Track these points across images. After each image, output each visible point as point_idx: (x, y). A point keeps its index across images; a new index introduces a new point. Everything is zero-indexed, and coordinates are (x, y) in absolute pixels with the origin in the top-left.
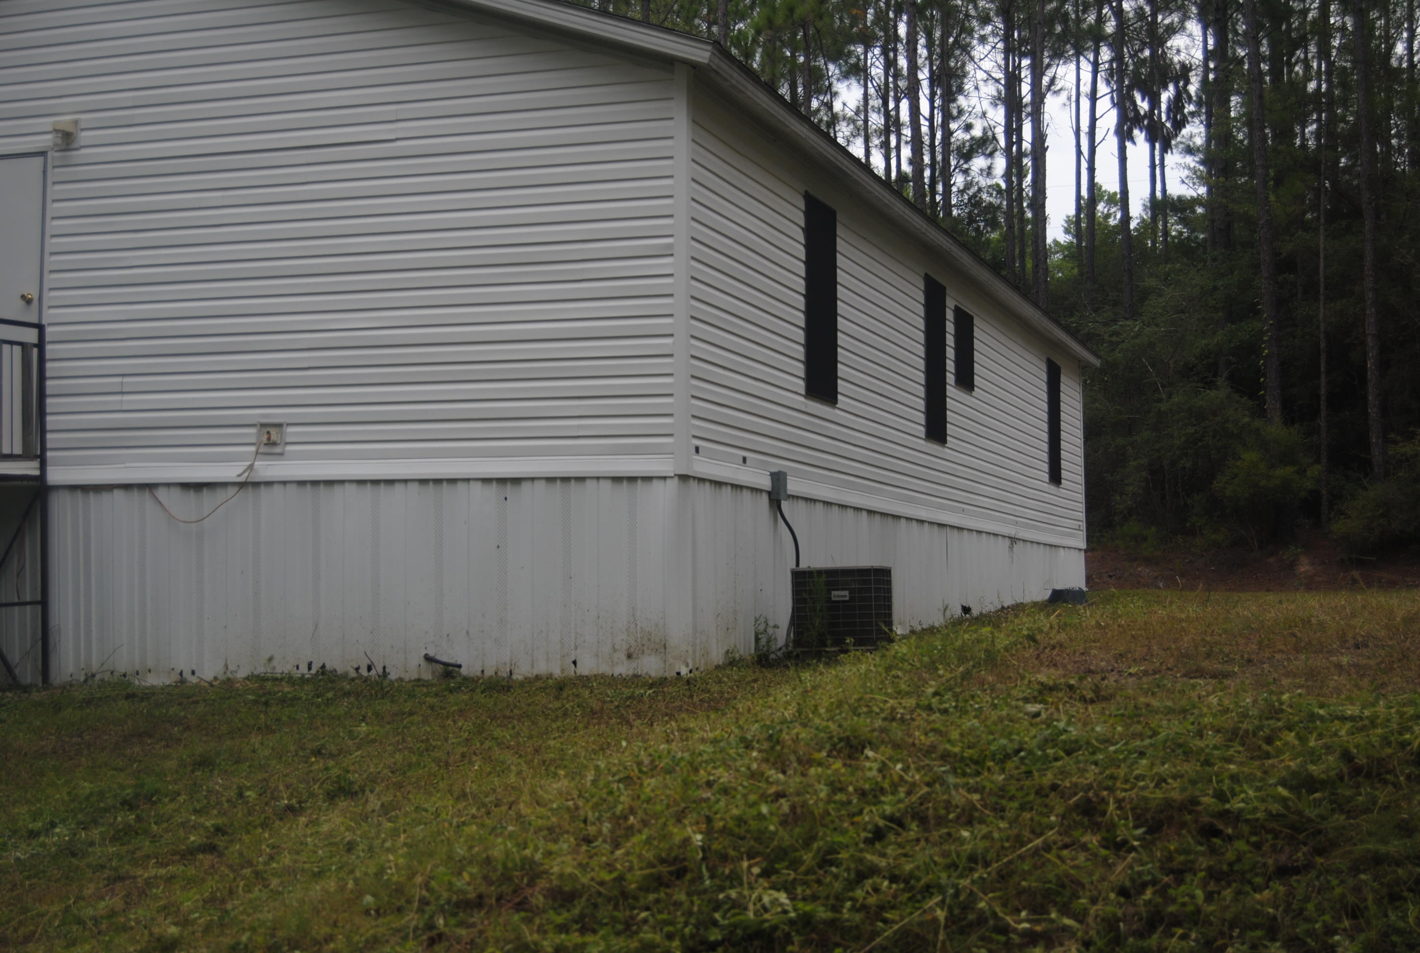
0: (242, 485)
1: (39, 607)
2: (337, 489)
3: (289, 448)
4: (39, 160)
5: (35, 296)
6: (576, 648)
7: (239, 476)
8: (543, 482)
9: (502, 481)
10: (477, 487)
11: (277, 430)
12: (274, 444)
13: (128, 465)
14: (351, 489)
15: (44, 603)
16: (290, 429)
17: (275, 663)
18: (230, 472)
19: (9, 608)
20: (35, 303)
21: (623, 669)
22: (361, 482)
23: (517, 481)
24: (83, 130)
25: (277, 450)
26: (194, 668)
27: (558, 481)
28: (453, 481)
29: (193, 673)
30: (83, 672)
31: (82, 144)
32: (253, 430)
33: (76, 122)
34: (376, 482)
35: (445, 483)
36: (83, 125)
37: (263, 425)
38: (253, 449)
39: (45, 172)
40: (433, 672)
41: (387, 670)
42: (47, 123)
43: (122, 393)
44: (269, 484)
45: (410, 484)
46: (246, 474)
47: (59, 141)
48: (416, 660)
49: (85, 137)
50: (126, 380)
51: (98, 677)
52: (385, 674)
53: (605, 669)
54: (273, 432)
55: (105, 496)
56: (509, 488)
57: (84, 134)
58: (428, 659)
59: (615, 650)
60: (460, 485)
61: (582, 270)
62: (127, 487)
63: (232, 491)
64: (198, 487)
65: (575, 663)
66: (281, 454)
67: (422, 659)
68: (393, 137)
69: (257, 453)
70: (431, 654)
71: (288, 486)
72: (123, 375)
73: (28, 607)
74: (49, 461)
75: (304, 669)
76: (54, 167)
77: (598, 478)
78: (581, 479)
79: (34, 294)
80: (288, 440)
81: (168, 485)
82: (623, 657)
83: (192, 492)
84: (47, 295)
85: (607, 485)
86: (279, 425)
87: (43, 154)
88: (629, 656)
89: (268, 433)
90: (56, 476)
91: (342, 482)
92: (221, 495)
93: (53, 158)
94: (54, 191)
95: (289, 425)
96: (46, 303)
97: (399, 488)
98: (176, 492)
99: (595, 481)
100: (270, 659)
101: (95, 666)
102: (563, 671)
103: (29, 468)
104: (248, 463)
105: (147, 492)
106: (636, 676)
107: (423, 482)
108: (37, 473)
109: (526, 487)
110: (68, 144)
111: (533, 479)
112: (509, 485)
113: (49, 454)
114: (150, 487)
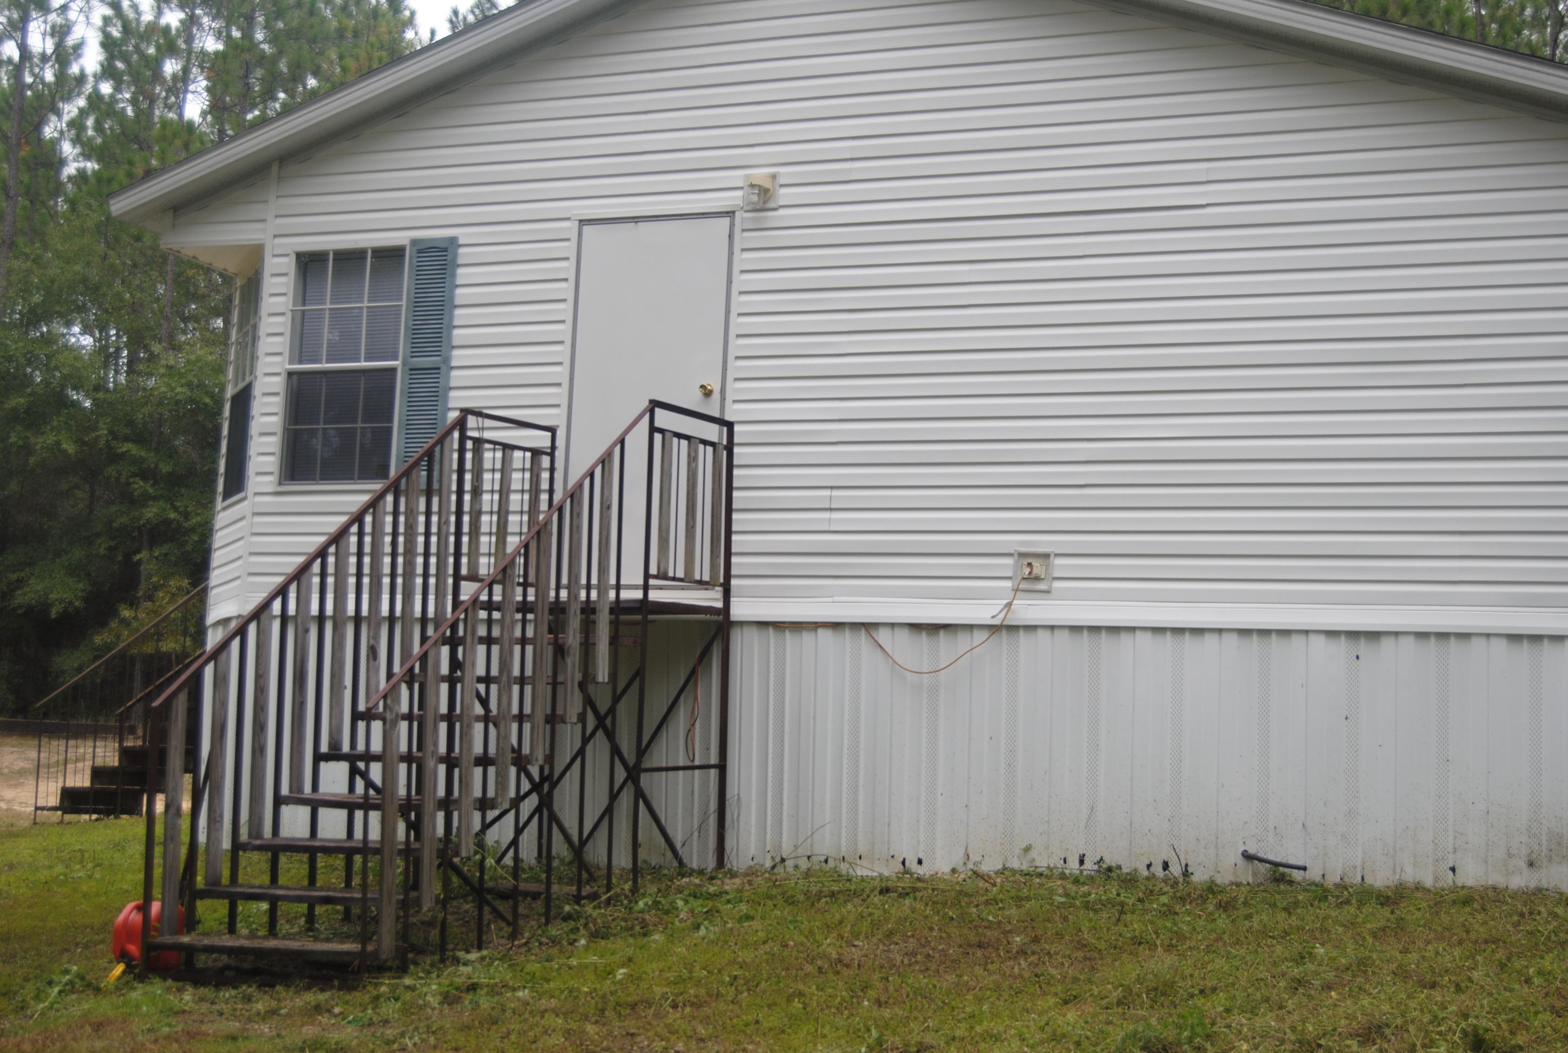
0: (994, 629)
1: (713, 773)
2: (1125, 638)
3: (1057, 584)
4: (727, 221)
5: (716, 388)
6: (1455, 851)
7: (993, 617)
8: (1411, 639)
9: (1353, 635)
10: (1318, 642)
11: (1041, 560)
12: (1037, 579)
13: (836, 599)
14: (1144, 639)
15: (722, 768)
16: (1059, 561)
17: (1033, 854)
18: (985, 612)
19: (671, 773)
20: (716, 395)
21: (1520, 880)
22: (1158, 631)
23: (1374, 636)
24: (781, 186)
25: (1042, 586)
26: (921, 856)
27: (1432, 638)
28: (1285, 633)
29: (920, 862)
30: (769, 856)
31: (781, 203)
32: (1009, 561)
33: (774, 177)
34: (1178, 631)
35: (1274, 636)
36: (782, 181)
37: (1022, 555)
38: (1008, 584)
39: (731, 237)
40: (1255, 874)
41: (1190, 870)
42: (737, 177)
43: (831, 510)
44: (1031, 628)
45: (1225, 636)
46: (1002, 616)
47: (755, 198)
48: (1232, 857)
49: (784, 195)
50: (836, 493)
51: (790, 864)
52: (1186, 873)
53: (1497, 879)
54: (1036, 563)
55: (807, 637)
56: (1363, 647)
57: (783, 191)
58: (1248, 857)
59: (1510, 855)
60: (1296, 639)
61: (1466, 373)
62: (836, 626)
63: (980, 636)
64: (934, 629)
65: (1453, 869)
66: (1048, 592)
67: (1241, 857)
68: (1204, 202)
69: (1016, 590)
70: (1252, 851)
71: (1057, 633)
72: (832, 488)
73: (697, 772)
74: (733, 591)
75: (1074, 864)
76: (743, 230)
77: (1488, 635)
78: (1464, 636)
79: (716, 387)
80: (1056, 575)
81: (892, 625)
82: (1523, 865)
83: (924, 634)
84: (731, 386)
85: (1500, 646)
86: (1046, 556)
87: (730, 214)
88: (1531, 864)
89: (1030, 565)
90: (740, 609)
91: (1132, 629)
92: (963, 642)
93: (743, 219)
94: (743, 260)
95: (1057, 555)
96: (730, 397)
97: (1210, 639)
98: (903, 636)
99: (1483, 641)
100: (1027, 849)
101: (786, 850)
102: (1436, 879)
103: (711, 598)
104: (1005, 602)
105: (863, 632)
106: (1539, 890)
107: (1244, 633)
108: (719, 605)
109: (1387, 644)
110: (765, 202)
111: (1396, 634)
112: (1362, 641)
113: (734, 582)
114: (868, 627)
